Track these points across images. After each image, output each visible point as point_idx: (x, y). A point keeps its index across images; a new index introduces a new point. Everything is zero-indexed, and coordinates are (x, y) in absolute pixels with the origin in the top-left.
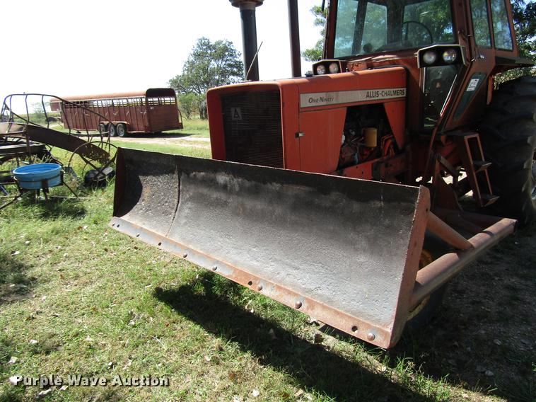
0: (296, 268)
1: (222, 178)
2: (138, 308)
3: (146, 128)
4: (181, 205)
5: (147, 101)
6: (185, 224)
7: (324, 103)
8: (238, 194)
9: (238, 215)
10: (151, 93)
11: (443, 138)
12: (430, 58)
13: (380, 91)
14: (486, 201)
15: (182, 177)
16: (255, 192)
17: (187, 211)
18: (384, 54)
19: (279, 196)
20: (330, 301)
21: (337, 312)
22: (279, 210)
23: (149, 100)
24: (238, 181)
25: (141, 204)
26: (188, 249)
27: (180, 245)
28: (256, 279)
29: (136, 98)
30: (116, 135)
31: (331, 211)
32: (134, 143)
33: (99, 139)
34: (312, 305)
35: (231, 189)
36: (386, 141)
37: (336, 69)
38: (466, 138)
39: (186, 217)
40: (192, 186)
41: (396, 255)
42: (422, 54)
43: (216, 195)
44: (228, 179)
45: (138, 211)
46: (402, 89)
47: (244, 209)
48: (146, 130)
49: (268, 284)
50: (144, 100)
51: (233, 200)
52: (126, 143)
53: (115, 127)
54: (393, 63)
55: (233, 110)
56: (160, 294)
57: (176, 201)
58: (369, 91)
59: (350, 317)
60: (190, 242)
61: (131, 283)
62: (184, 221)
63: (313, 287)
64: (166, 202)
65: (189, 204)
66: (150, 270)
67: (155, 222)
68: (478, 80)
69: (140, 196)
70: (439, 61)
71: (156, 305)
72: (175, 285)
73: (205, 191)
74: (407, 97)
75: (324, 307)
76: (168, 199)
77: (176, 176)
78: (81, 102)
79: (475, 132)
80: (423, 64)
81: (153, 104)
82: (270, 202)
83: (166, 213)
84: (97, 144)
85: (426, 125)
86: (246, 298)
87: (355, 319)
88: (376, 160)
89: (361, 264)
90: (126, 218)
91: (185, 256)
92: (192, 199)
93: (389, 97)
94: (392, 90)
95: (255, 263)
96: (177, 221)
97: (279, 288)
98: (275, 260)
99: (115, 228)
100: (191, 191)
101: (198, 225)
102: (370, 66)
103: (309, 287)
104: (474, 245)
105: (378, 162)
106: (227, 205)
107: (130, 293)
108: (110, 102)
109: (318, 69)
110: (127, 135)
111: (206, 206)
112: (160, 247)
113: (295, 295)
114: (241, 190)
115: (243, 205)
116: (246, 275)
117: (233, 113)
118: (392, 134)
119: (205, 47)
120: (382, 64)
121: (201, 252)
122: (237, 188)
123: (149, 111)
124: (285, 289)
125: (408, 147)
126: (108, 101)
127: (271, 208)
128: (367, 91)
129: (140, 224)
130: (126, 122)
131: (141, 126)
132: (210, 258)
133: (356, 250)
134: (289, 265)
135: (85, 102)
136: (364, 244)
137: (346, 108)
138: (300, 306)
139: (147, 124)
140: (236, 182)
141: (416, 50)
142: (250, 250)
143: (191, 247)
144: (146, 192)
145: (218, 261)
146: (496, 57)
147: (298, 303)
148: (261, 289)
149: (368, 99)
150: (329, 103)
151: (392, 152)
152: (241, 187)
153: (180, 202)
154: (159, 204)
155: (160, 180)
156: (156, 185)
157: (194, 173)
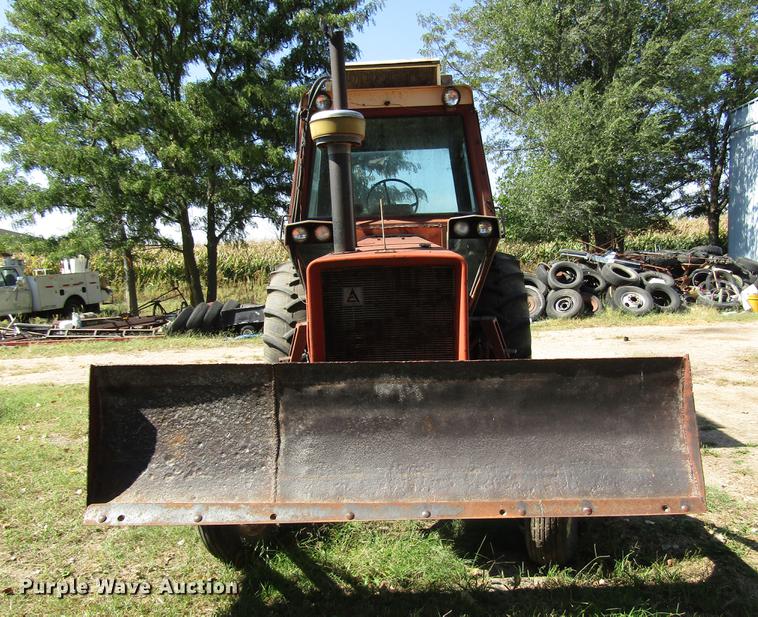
1: (387, 387)
4: (288, 446)
6: (310, 472)
8: (422, 405)
9: (424, 435)
17: (305, 452)
19: (499, 396)
22: (498, 413)
24: (420, 387)
35: (407, 401)
39: (308, 462)
40: (312, 410)
41: (663, 427)
43: (372, 414)
44: (399, 386)
47: (435, 424)
51: (408, 416)
57: (273, 442)
62: (306, 469)
64: (245, 448)
65: (309, 440)
73: (345, 412)
76: (248, 441)
82: (484, 406)
83: (250, 466)
92: (314, 430)
96: (286, 473)
101: (343, 468)
106: (397, 425)
111: (352, 434)
114: (426, 399)
115: (432, 419)
116: (489, 504)
117: (347, 296)
122: (419, 396)
127: (485, 414)
133: (618, 434)
136: (625, 425)
140: (417, 389)
144: (174, 440)
148: (523, 513)
152: (428, 394)
153: (283, 440)
154: (224, 455)
155: (218, 412)
156: (204, 423)
157: (320, 387)
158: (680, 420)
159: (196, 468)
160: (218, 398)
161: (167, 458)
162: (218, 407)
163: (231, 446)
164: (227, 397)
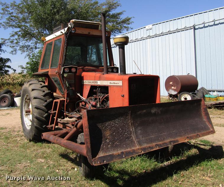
15: (132, 116)
24: (160, 110)
26: (156, 145)
39: (141, 134)
44: (156, 110)
57: (131, 129)
76: (126, 130)
153: (134, 129)
154: (121, 136)
155: (117, 122)
156: (114, 126)
157: (140, 112)
158: (202, 114)
159: (115, 141)
160: (117, 118)
161: (106, 139)
162: (117, 121)
163: (122, 132)
164: (119, 117)
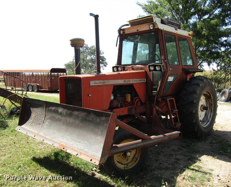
0: (80, 142)
1: (60, 110)
2: (23, 164)
3: (49, 88)
4: (45, 121)
5: (51, 74)
6: (46, 128)
7: (102, 84)
8: (65, 116)
9: (64, 124)
10: (53, 70)
11: (160, 99)
12: (152, 68)
13: (131, 80)
14: (175, 125)
15: (47, 109)
16: (70, 115)
17: (47, 123)
18: (139, 65)
19: (77, 117)
20: (87, 152)
21: (88, 156)
22: (77, 122)
23: (52, 74)
24: (65, 111)
25: (30, 120)
26: (45, 137)
27: (42, 136)
28: (66, 147)
29: (46, 72)
30: (33, 91)
31: (91, 122)
32: (41, 96)
33: (20, 92)
34: (81, 154)
35: (63, 114)
36: (136, 100)
37: (121, 70)
38: (168, 99)
39: (47, 125)
40: (50, 113)
42: (149, 66)
43: (58, 116)
44: (62, 110)
45: (29, 123)
46: (144, 79)
47: (67, 122)
48: (49, 89)
49: (69, 148)
50: (49, 73)
51: (63, 119)
52: (37, 95)
53: (33, 86)
54: (141, 69)
55: (68, 85)
56: (34, 159)
57: (44, 119)
58: (125, 80)
59: (91, 157)
60: (46, 135)
61: (23, 156)
62: (46, 127)
63: (83, 148)
64: (40, 120)
65: (48, 120)
66: (33, 151)
67: (35, 128)
68: (173, 77)
69: (30, 117)
70: (155, 70)
71: (31, 163)
72: (42, 157)
73: (54, 115)
74: (146, 82)
75: (84, 154)
76: (41, 118)
77: (44, 109)
78: (16, 73)
79: (173, 97)
80: (150, 70)
81: (54, 76)
82: (75, 119)
83: (39, 124)
84: (20, 95)
85: (153, 94)
86: (70, 161)
87: (92, 157)
88: (130, 107)
89: (98, 139)
90: (23, 126)
91: (43, 140)
92: (49, 118)
93: (136, 82)
94: (138, 79)
95: (67, 141)
96: (43, 127)
97: (72, 149)
98: (74, 140)
99: (18, 130)
100: (49, 115)
101: (50, 129)
102: (133, 69)
103: (82, 148)
104: (152, 138)
105: (131, 108)
106: (61, 120)
107: (21, 159)
108: (31, 73)
109: (114, 69)
110: (38, 91)
111: (54, 121)
112: (35, 137)
113: (77, 151)
114: (66, 115)
115: (66, 120)
116: (63, 145)
117: (69, 86)
118: (139, 97)
119: (85, 49)
120: (137, 69)
121: (50, 138)
123: (51, 79)
124: (74, 150)
125: (147, 102)
126: (30, 73)
127: (75, 121)
128: (124, 80)
129: (29, 129)
130: (38, 85)
131: (47, 87)
132: (52, 140)
134: (78, 141)
135: (18, 73)
136: (100, 133)
137: (113, 86)
138: (77, 154)
139: (50, 86)
141: (147, 64)
142: (66, 137)
143: (47, 137)
144: (33, 115)
145: (55, 141)
146: (182, 69)
147: (77, 153)
148: (66, 150)
149: (124, 83)
150: (104, 84)
151: (139, 104)
152: (66, 113)
154: (37, 120)
156: (37, 113)
157: (51, 108)
162: (39, 109)
